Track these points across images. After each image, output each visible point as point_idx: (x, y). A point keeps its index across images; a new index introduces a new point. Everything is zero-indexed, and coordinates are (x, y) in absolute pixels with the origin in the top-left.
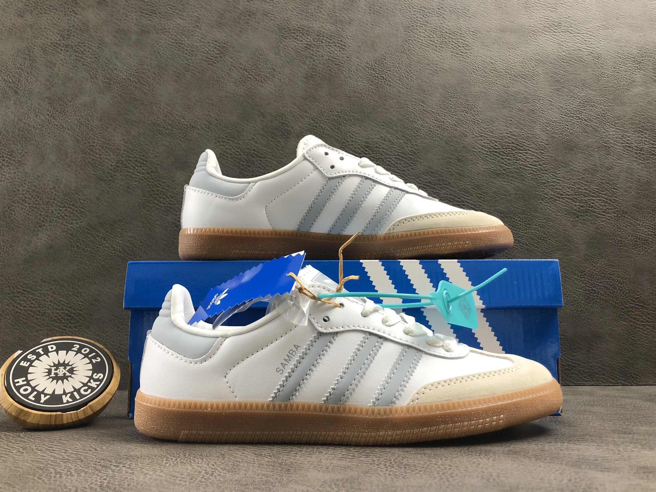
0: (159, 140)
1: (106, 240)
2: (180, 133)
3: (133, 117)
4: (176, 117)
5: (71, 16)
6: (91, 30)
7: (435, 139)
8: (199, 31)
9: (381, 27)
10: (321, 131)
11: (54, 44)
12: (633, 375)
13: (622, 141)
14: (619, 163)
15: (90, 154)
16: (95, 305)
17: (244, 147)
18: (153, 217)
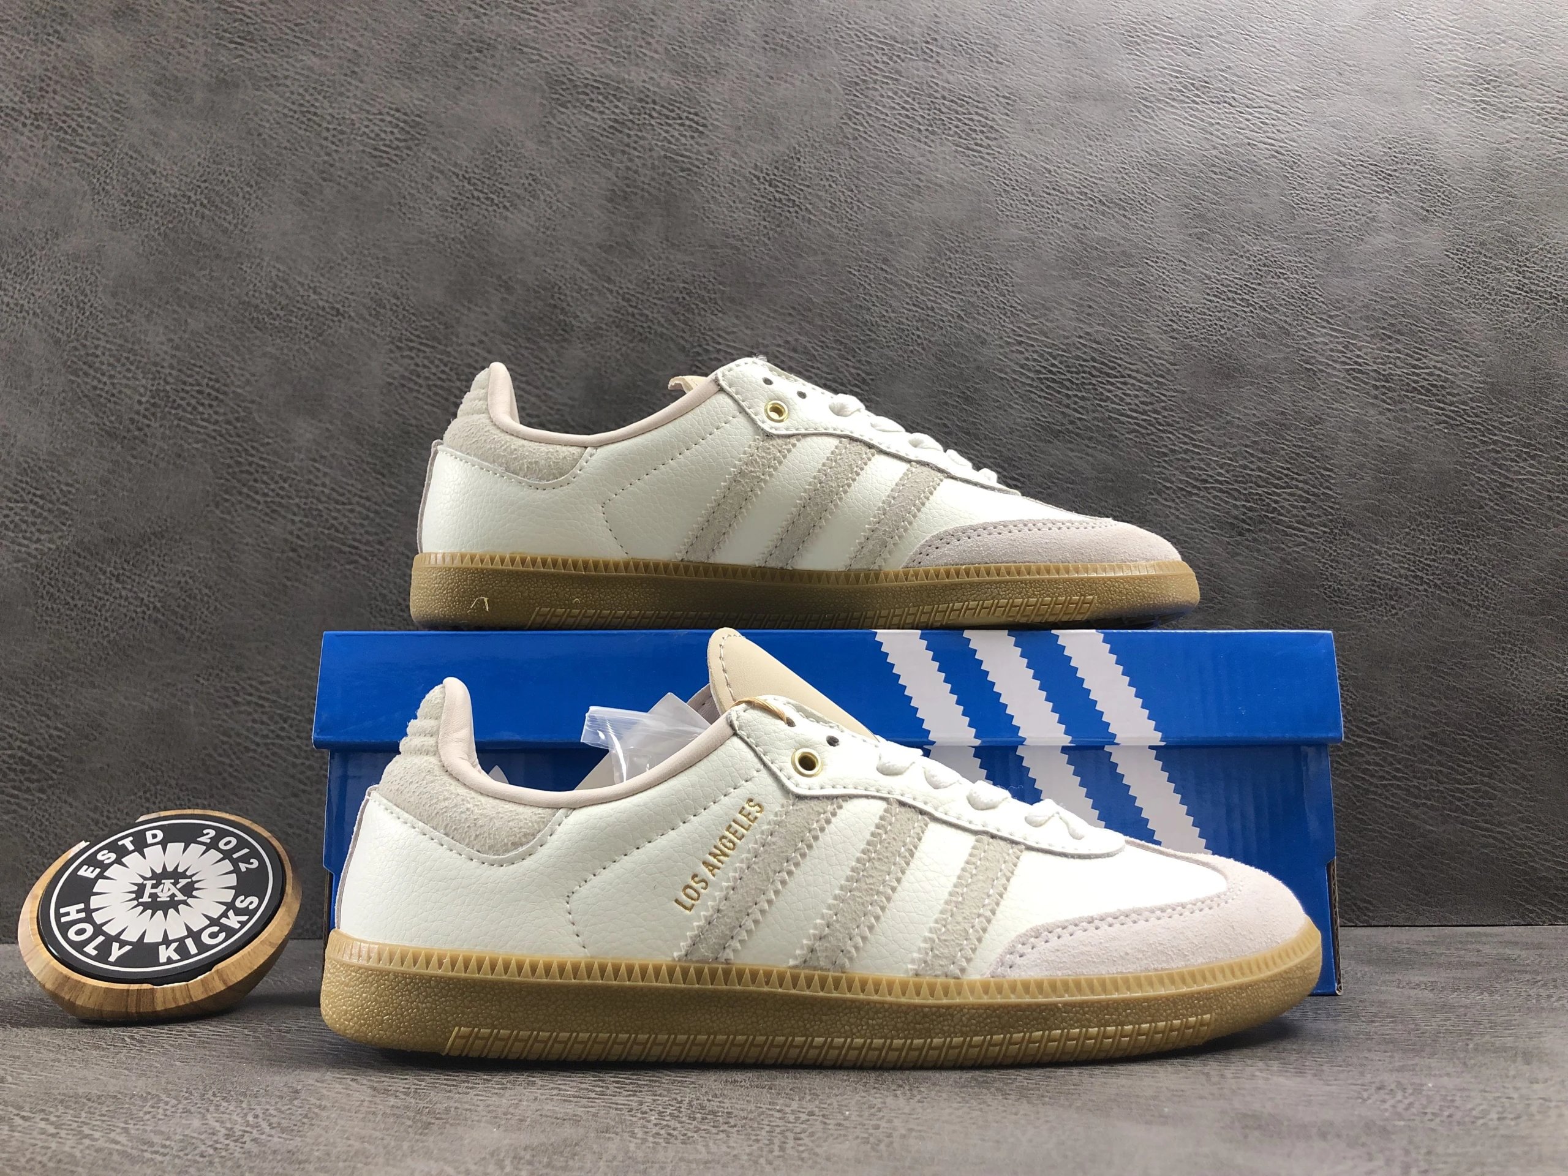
0: (257, 342)
1: (123, 582)
2: (306, 328)
3: (195, 288)
4: (299, 288)
5: (49, 45)
6: (98, 78)
7: (911, 348)
8: (358, 83)
9: (792, 84)
10: (645, 325)
13: (1343, 359)
14: (1337, 410)
15: (86, 374)
16: (91, 737)
17: (459, 362)
18: (237, 527)
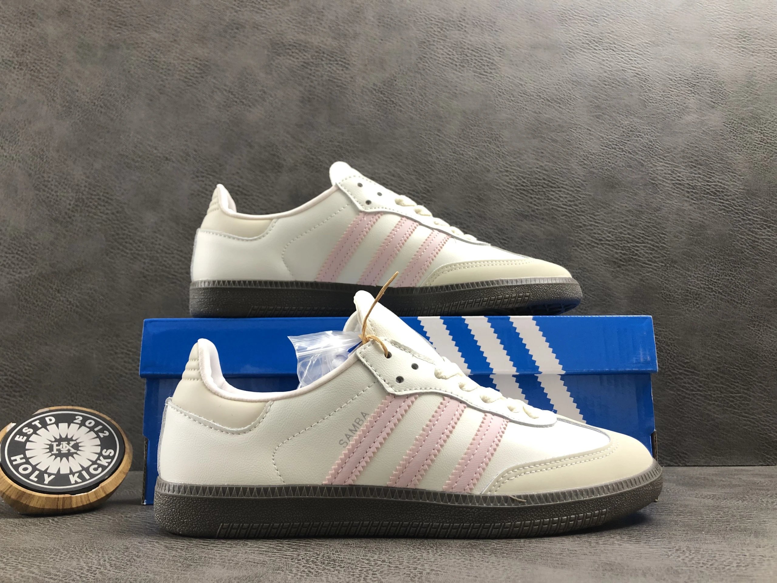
0: (127, 174)
1: (61, 293)
2: (151, 167)
3: (97, 147)
4: (148, 147)
5: (27, 29)
6: (50, 45)
7: (452, 174)
8: (177, 46)
9: (392, 43)
11: (6, 62)
12: (680, 454)
13: (671, 178)
14: (668, 203)
16: (45, 370)
18: (117, 265)
